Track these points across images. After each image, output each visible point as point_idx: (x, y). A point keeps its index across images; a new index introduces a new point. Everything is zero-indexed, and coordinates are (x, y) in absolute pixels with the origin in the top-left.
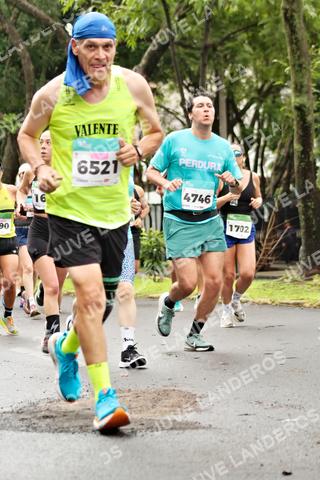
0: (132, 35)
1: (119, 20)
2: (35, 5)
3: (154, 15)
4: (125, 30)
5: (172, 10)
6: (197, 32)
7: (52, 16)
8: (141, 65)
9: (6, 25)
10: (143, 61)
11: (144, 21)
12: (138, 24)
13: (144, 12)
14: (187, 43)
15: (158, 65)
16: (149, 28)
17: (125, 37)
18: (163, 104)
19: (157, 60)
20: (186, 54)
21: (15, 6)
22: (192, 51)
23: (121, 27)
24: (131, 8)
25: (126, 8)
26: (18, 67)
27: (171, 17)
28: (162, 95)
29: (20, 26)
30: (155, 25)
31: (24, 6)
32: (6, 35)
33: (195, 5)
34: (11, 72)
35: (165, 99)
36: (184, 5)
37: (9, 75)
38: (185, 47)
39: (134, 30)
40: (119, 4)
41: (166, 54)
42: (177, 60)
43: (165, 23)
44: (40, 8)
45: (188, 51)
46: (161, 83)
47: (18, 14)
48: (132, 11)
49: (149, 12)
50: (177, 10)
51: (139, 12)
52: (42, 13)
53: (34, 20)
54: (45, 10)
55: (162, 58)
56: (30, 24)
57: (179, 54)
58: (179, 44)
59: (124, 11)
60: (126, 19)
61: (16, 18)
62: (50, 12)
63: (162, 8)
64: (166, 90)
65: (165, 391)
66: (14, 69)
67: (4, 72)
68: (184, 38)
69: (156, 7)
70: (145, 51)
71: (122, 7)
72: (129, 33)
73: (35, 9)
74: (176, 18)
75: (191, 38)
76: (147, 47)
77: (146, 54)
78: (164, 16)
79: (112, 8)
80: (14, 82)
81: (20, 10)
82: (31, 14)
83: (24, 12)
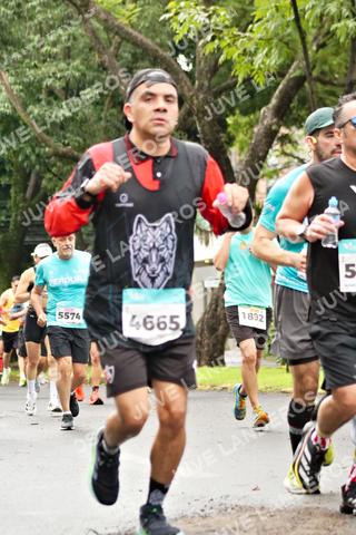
0: (260, 68)
1: (245, 50)
2: (140, 32)
3: (287, 44)
4: (252, 63)
5: (310, 38)
6: (340, 64)
7: (162, 45)
8: (270, 106)
9: (106, 58)
10: (274, 101)
11: (275, 52)
12: (267, 55)
13: (275, 41)
14: (327, 79)
15: (292, 105)
16: (282, 60)
17: (252, 71)
18: (296, 154)
19: (290, 100)
20: (326, 92)
21: (117, 33)
22: (334, 89)
23: (247, 59)
24: (259, 36)
25: (252, 35)
26: (119, 108)
27: (308, 46)
28: (296, 142)
29: (122, 58)
30: (288, 57)
31: (127, 33)
32: (105, 69)
33: (338, 32)
34: (111, 115)
35: (299, 147)
36: (324, 30)
37: (109, 118)
38: (324, 83)
39: (263, 63)
40: (245, 31)
41: (300, 92)
42: (316, 100)
43: (301, 54)
44: (146, 36)
45: (328, 88)
46: (294, 128)
47: (120, 44)
48: (261, 39)
49: (281, 40)
50: (315, 38)
51: (269, 41)
52: (148, 41)
53: (139, 51)
54: (153, 39)
55: (296, 97)
56: (134, 55)
57: (317, 92)
58: (318, 79)
59: (250, 39)
60: (253, 50)
61: (117, 48)
62: (158, 40)
63: (297, 36)
64: (300, 137)
65: (307, 509)
66: (114, 111)
67: (103, 115)
68: (323, 73)
69: (289, 35)
70: (275, 88)
71: (247, 34)
72: (256, 67)
73: (141, 37)
74: (314, 48)
75: (332, 72)
76: (279, 84)
77: (277, 92)
78: (300, 46)
79: (235, 36)
80: (115, 127)
81: (123, 39)
82: (136, 44)
83: (128, 41)
